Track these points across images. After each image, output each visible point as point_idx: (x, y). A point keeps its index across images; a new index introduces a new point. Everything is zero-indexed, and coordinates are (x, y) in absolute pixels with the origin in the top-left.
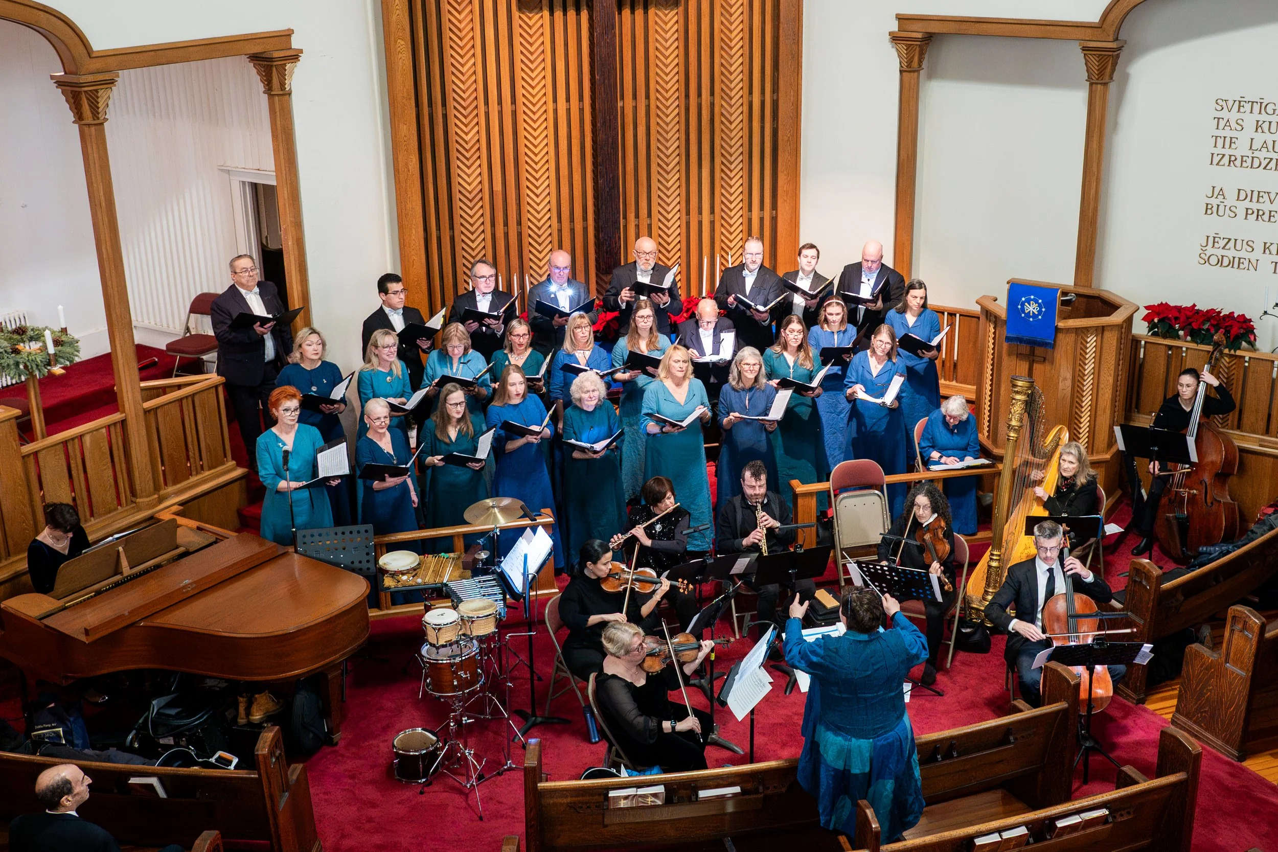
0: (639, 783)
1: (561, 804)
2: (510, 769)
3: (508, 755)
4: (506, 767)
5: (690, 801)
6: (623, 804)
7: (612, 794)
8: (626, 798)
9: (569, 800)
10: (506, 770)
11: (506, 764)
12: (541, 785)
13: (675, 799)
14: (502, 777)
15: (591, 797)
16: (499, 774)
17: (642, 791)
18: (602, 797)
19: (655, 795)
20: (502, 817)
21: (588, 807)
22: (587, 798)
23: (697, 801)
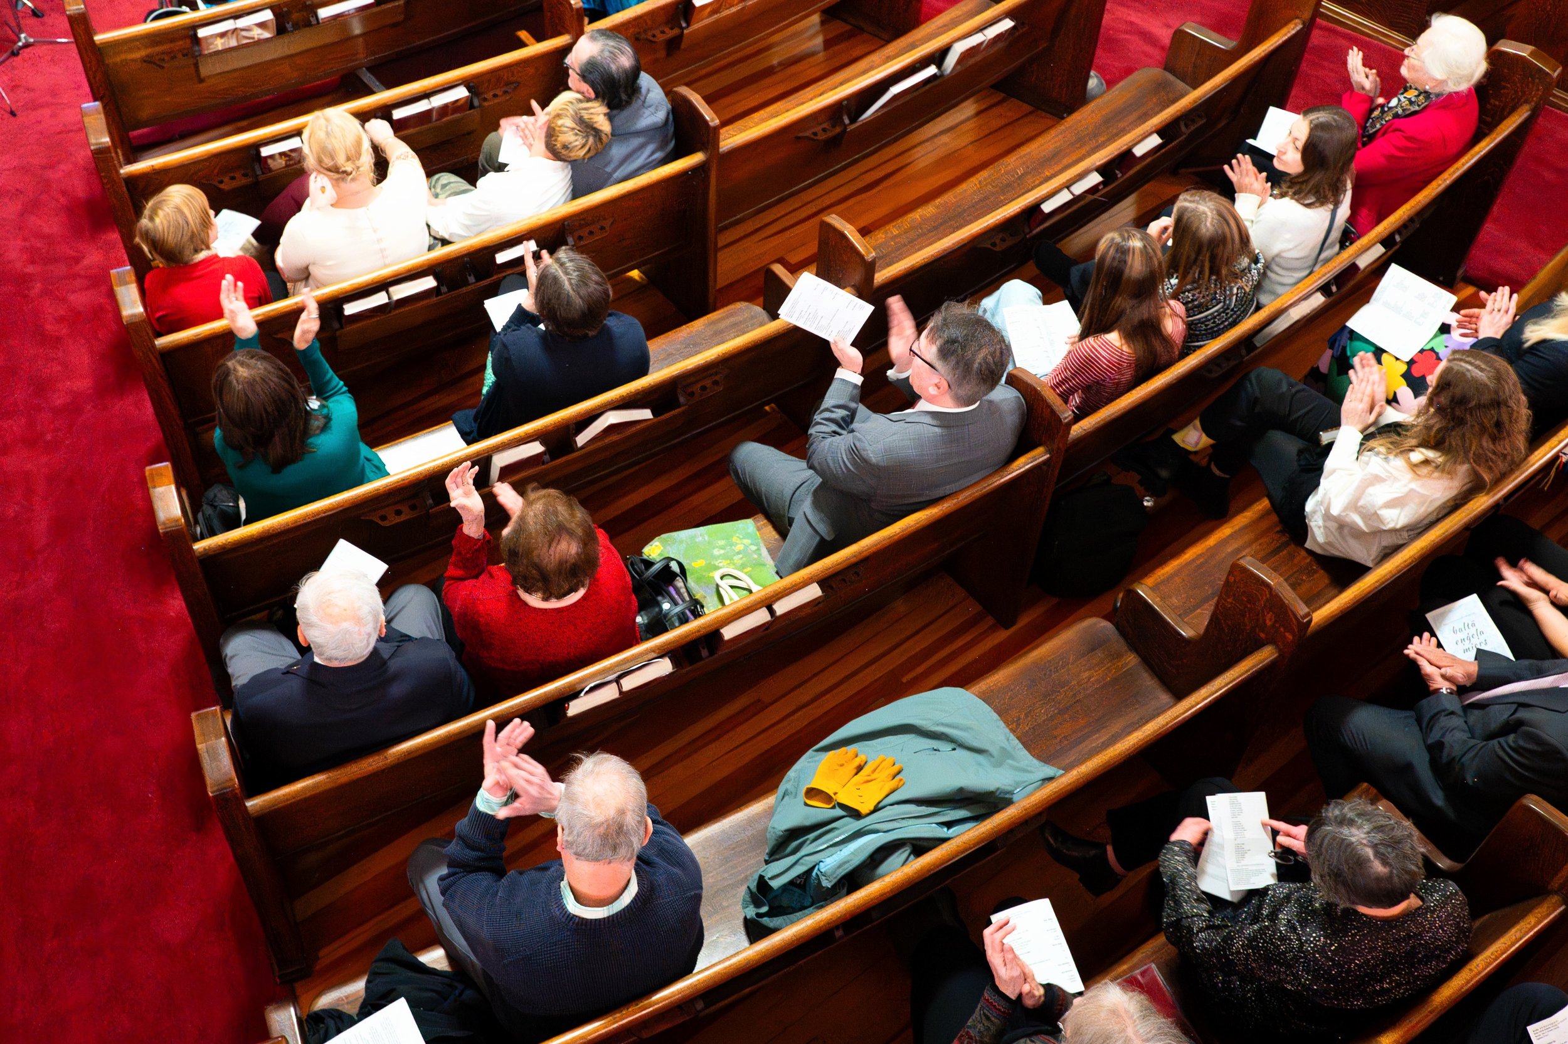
0: (236, 12)
1: (133, 60)
2: (27, 46)
3: (18, 25)
4: (20, 44)
5: (308, 24)
6: (220, 44)
7: (202, 33)
8: (223, 35)
9: (143, 53)
10: (21, 48)
11: (20, 40)
12: (99, 38)
13: (289, 26)
14: (20, 57)
15: (172, 45)
16: (14, 54)
17: (242, 23)
18: (188, 41)
19: (262, 25)
20: (42, 106)
21: (173, 58)
22: (165, 47)
23: (318, 23)
